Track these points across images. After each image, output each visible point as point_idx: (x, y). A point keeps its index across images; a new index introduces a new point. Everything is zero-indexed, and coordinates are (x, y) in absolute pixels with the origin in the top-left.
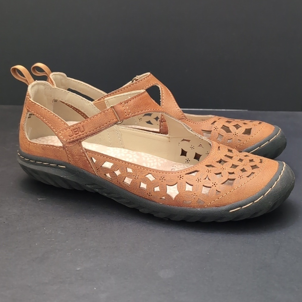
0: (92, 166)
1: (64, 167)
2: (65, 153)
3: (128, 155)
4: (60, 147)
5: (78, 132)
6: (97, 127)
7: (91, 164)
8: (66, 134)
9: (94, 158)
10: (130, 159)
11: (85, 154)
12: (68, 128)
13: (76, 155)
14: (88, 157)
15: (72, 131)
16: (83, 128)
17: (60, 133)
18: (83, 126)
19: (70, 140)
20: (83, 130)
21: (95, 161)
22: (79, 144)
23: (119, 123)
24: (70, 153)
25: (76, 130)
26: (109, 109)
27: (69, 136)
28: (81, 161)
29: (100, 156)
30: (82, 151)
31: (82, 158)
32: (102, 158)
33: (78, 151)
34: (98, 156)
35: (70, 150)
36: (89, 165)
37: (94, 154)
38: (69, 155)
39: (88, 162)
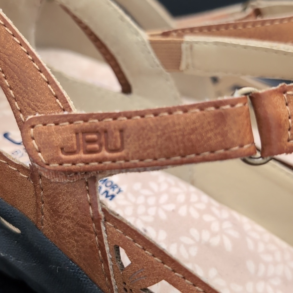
0: (111, 272)
1: (17, 230)
2: (32, 193)
3: (207, 218)
4: (21, 167)
5: (96, 146)
6: (174, 154)
7: (110, 267)
8: (53, 138)
9: (129, 254)
10: (214, 234)
11: (99, 228)
12: (65, 119)
13: (68, 217)
14: (105, 241)
15: (77, 134)
16: (122, 138)
17: (33, 127)
18: (121, 131)
19: (61, 164)
20: (119, 144)
21: (126, 261)
22: (87, 184)
23: (256, 161)
24: (49, 203)
25: (94, 136)
26: (238, 101)
27: (62, 149)
28: (77, 241)
29: (150, 254)
30: (92, 215)
31: (85, 236)
32: (155, 266)
33: (79, 207)
34: (143, 252)
35: (50, 192)
36: (103, 265)
37: (131, 240)
38: (43, 205)
39: (100, 255)
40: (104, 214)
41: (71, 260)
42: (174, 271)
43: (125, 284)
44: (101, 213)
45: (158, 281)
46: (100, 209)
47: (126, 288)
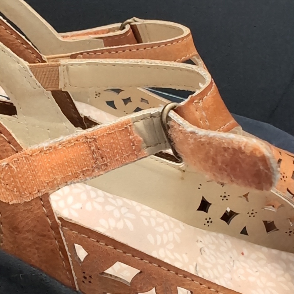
9: (86, 248)
11: (59, 234)
14: (66, 241)
29: (104, 244)
30: (50, 224)
31: (46, 242)
32: (109, 252)
33: (38, 221)
34: (98, 244)
35: (8, 213)
36: (64, 263)
37: (86, 237)
38: (2, 225)
39: (62, 255)
40: (61, 221)
41: (32, 265)
42: (125, 253)
43: (84, 273)
44: (58, 221)
45: (114, 263)
46: (56, 218)
47: (85, 276)
